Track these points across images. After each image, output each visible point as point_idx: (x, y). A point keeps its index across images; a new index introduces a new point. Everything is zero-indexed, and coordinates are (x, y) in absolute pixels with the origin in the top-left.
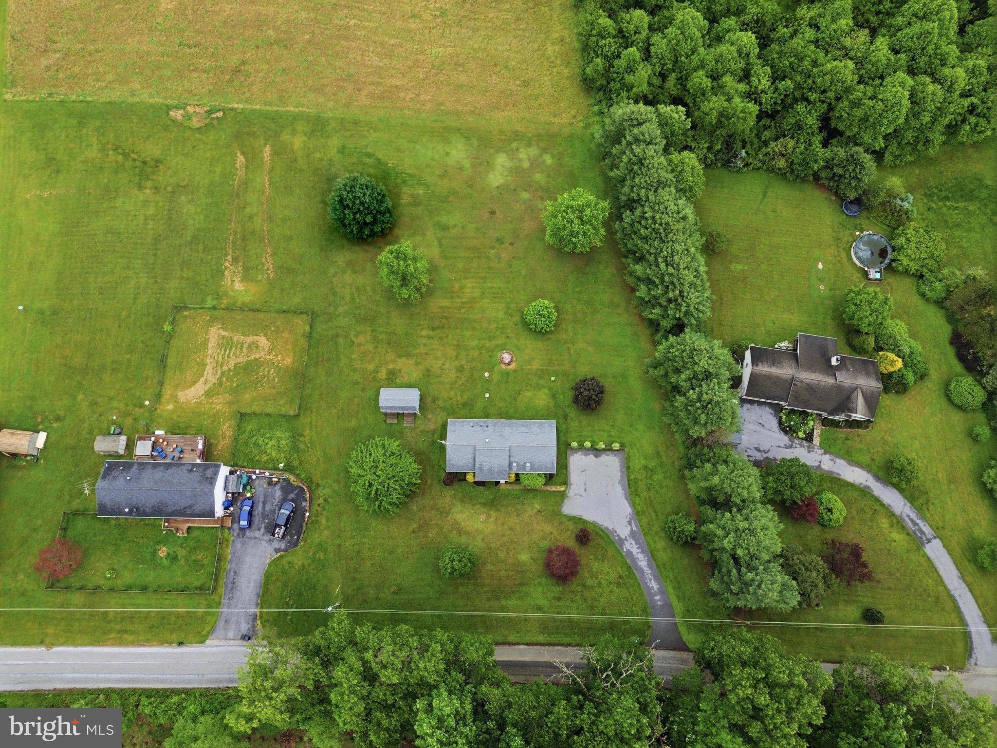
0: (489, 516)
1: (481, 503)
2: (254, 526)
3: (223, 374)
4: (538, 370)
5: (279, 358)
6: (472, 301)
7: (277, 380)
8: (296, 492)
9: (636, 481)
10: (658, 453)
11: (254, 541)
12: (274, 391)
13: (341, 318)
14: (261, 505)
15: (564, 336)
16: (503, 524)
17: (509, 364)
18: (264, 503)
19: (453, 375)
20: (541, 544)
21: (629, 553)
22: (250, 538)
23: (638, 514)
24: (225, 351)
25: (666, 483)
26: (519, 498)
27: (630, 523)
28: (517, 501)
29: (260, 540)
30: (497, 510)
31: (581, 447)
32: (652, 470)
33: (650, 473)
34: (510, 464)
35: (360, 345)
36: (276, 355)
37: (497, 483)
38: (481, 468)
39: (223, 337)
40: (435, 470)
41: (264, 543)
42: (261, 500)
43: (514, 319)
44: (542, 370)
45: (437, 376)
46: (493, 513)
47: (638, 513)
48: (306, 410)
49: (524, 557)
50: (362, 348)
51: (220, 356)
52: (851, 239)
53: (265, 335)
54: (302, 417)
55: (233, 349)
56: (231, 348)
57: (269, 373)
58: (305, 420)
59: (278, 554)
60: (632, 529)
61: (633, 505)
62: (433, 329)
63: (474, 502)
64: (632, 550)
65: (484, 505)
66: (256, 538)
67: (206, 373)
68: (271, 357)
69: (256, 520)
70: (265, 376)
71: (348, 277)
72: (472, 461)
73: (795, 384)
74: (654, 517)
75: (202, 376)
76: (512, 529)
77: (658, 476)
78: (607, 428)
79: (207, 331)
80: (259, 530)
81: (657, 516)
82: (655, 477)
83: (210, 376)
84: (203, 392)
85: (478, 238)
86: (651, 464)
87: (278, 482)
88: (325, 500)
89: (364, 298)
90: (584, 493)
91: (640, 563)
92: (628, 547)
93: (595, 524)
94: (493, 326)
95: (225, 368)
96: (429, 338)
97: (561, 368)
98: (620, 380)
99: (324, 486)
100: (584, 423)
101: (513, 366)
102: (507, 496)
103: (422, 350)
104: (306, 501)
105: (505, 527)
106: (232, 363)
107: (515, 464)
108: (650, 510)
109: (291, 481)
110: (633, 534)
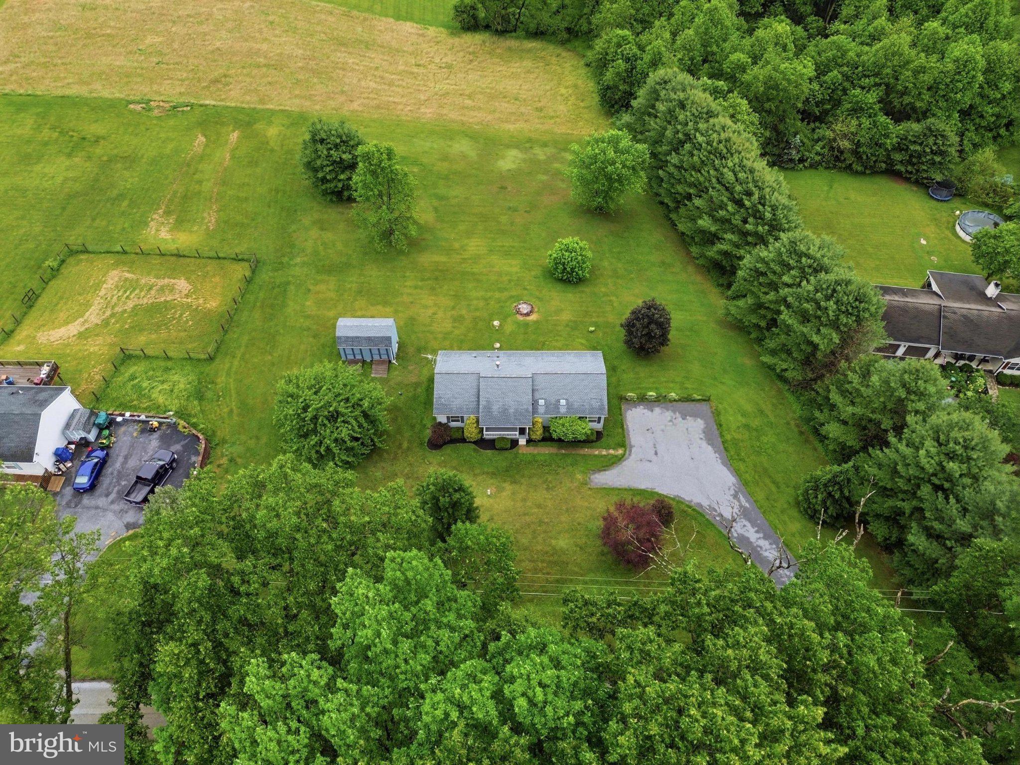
0: (500, 490)
1: (488, 473)
2: (100, 490)
3: (113, 315)
4: (571, 321)
5: (201, 301)
6: (476, 258)
7: (190, 323)
8: (183, 443)
9: (736, 442)
10: (761, 412)
11: (93, 512)
12: (183, 334)
13: (297, 268)
14: (121, 459)
15: (603, 290)
16: (524, 500)
17: (527, 314)
18: (126, 458)
19: (448, 325)
20: (590, 526)
21: (744, 539)
22: (88, 508)
23: (745, 485)
24: (125, 292)
25: (781, 447)
26: (550, 465)
27: (735, 496)
28: (546, 469)
29: (105, 510)
30: (514, 482)
31: (642, 399)
32: (756, 430)
33: (754, 434)
34: (535, 404)
35: (318, 293)
36: (197, 299)
37: (514, 443)
38: (488, 408)
39: (126, 279)
40: (416, 430)
41: (110, 516)
42: (124, 452)
43: (533, 273)
44: (575, 322)
45: (424, 325)
46: (507, 486)
47: (745, 483)
48: (226, 354)
49: (562, 543)
50: (321, 296)
51: (115, 298)
52: (952, 220)
53: (187, 279)
54: (217, 361)
55: (137, 291)
56: (134, 290)
57: (181, 315)
58: (222, 365)
59: (131, 532)
60: (741, 506)
61: (737, 473)
62: (423, 280)
63: (477, 471)
64: (746, 534)
65: (493, 475)
66: (97, 508)
67: (87, 314)
68: (189, 300)
69: (106, 481)
70: (174, 319)
71: (314, 233)
72: (474, 399)
73: (945, 317)
74: (774, 489)
75: (82, 317)
76: (539, 506)
77: (769, 438)
78: (678, 379)
79: (107, 272)
80: (107, 495)
81: (778, 487)
82: (765, 439)
83: (93, 316)
84: (76, 332)
85: (484, 206)
86: (756, 423)
87: (159, 428)
88: (232, 460)
89: (330, 251)
90: (654, 458)
91: (766, 554)
92: (740, 531)
93: (679, 501)
94: (505, 278)
95: (118, 309)
96: (416, 287)
97: (601, 319)
98: (688, 333)
99: (234, 443)
100: (642, 375)
101: (533, 317)
102: (530, 462)
103: (406, 299)
104: (197, 453)
105: (529, 504)
106: (130, 304)
107: (541, 402)
108: (767, 481)
109: (180, 428)
110: (745, 513)
